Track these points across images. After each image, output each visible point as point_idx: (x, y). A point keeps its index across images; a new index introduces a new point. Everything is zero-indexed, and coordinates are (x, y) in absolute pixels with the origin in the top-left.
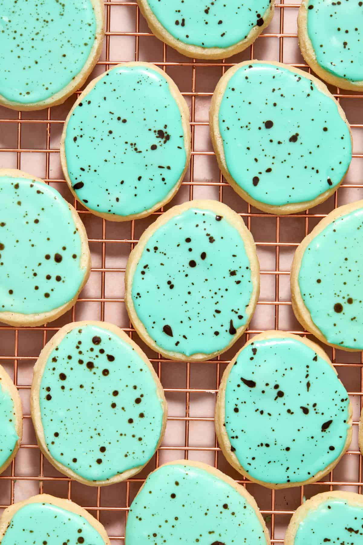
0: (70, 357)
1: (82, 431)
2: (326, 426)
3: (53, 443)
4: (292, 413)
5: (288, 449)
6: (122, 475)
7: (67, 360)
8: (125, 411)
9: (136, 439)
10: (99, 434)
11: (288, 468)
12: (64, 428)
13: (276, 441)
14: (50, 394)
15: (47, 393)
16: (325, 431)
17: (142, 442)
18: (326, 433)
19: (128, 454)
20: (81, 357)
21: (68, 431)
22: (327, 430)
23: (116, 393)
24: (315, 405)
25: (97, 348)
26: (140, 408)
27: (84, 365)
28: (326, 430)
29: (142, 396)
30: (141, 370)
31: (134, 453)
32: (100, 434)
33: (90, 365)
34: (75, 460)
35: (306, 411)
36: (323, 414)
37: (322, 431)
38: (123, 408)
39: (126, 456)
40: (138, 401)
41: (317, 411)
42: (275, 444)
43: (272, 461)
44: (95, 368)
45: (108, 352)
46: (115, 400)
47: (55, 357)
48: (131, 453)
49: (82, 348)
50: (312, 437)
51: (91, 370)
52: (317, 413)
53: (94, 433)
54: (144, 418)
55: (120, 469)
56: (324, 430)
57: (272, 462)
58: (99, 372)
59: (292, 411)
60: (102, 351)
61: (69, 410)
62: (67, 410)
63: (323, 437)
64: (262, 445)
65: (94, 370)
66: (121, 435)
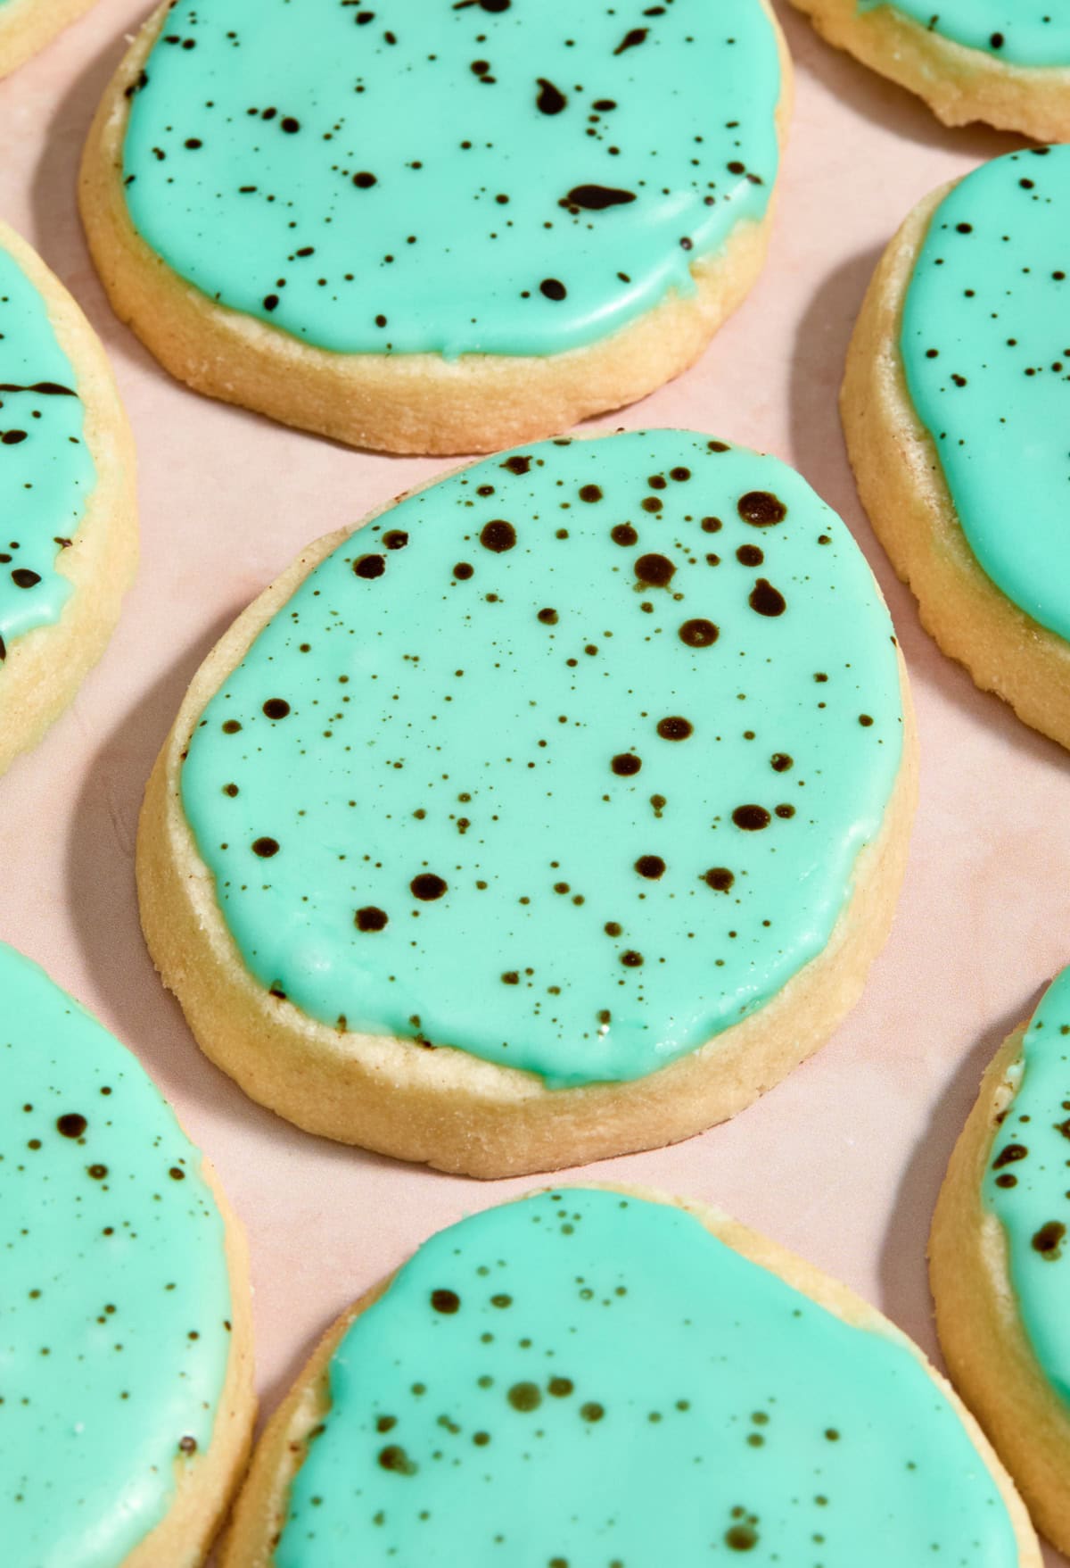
0: (591, 494)
1: (398, 766)
2: (589, 198)
3: (232, 727)
4: (490, 81)
5: (365, 181)
6: (423, 1055)
7: (571, 494)
8: (659, 815)
9: (613, 948)
10: (463, 824)
11: (306, 252)
12: (332, 704)
13: (337, 128)
14: (385, 560)
15: (379, 549)
16: (574, 212)
17: (632, 974)
18: (576, 222)
19: (524, 978)
20: (643, 523)
21: (336, 727)
22: (586, 216)
23: (675, 729)
24: (605, 106)
25: (738, 532)
26: (737, 849)
27: (628, 557)
28: (581, 209)
29: (785, 812)
30: (866, 721)
31: (555, 990)
32: (468, 830)
33: (654, 571)
34: (266, 848)
35: (551, 101)
36: (614, 151)
37: (563, 203)
38: (658, 802)
39: (511, 979)
40: (750, 818)
41: (597, 127)
42: (328, 137)
43: (265, 190)
44: (669, 592)
45: (772, 572)
46: (653, 750)
47: (529, 458)
48: (543, 980)
49: (672, 495)
50: (502, 200)
51: (640, 588)
52: (591, 132)
53: (442, 805)
54: (721, 893)
55: (439, 1019)
56: (574, 206)
57: (260, 194)
58: (670, 613)
59: (491, 73)
60: (750, 556)
61: (416, 659)
62: (406, 657)
63: (548, 226)
64: (270, 114)
65: (653, 595)
66: (562, 888)
